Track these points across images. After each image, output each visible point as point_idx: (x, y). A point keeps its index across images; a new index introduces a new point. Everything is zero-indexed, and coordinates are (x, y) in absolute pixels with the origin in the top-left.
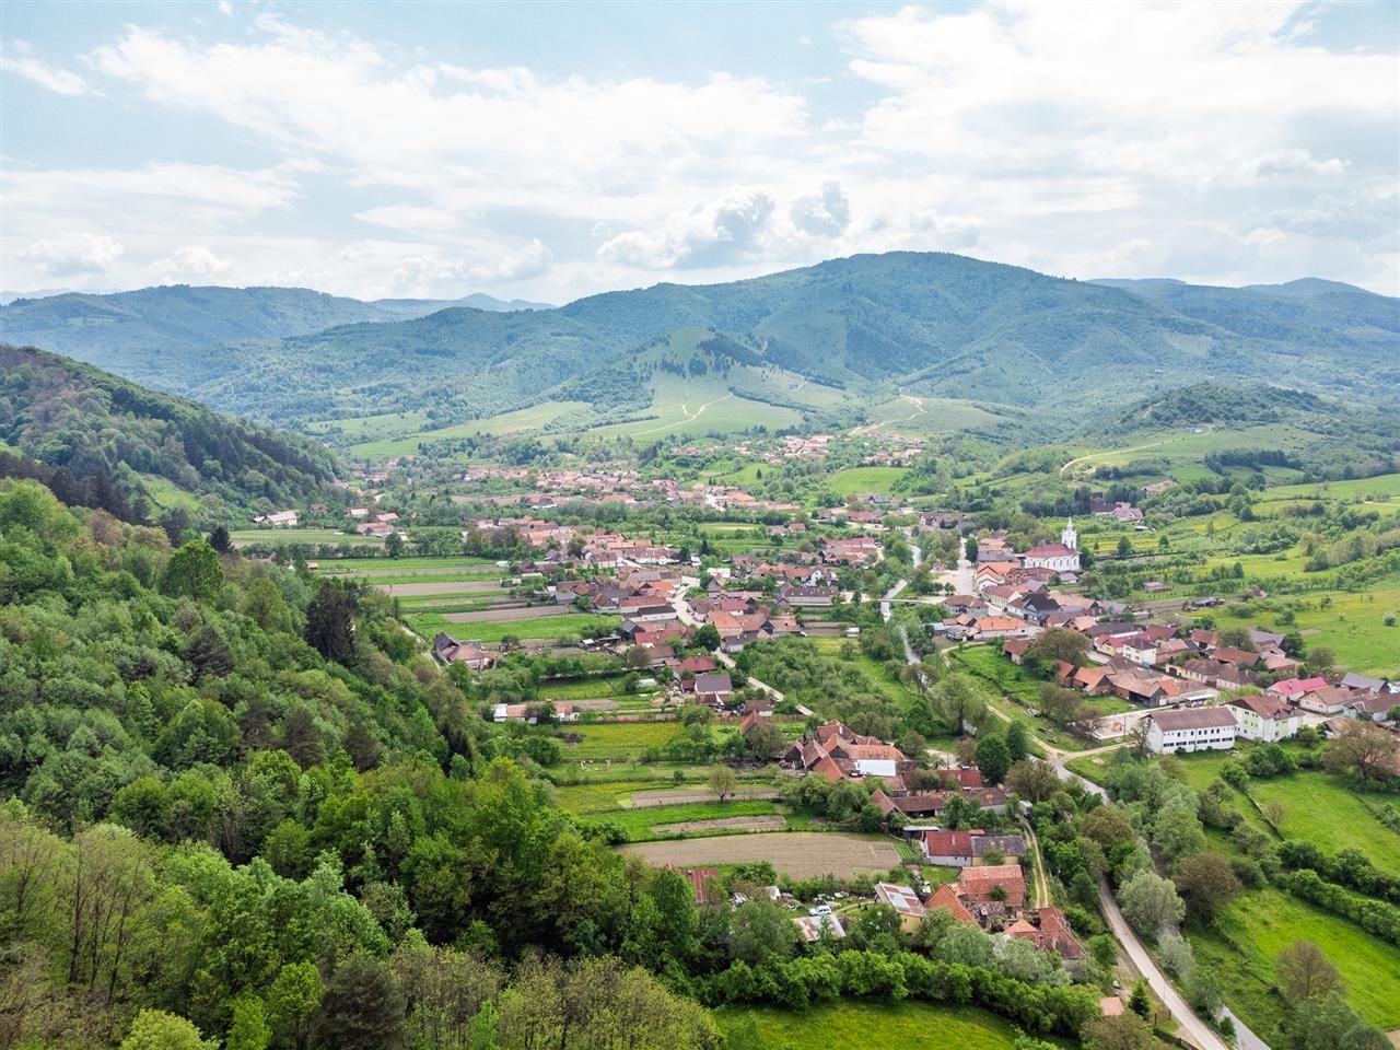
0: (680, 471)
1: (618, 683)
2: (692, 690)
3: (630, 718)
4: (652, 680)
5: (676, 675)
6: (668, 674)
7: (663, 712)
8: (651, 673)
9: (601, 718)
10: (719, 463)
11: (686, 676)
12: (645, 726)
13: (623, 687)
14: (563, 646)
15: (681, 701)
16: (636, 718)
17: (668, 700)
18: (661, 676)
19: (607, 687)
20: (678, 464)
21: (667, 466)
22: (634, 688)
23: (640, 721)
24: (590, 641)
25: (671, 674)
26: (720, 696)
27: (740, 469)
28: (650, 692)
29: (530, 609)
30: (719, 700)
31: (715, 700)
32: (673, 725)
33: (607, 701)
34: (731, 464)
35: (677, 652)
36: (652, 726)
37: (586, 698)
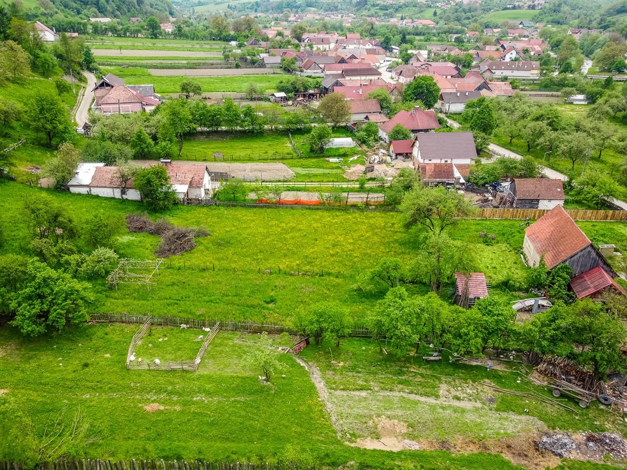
0: (381, 13)
1: (301, 142)
2: (408, 156)
3: (303, 196)
4: (349, 140)
5: (382, 134)
6: (371, 132)
7: (362, 189)
8: (347, 131)
9: (252, 196)
10: (407, 8)
11: (397, 135)
12: (327, 217)
13: (307, 148)
14: (252, 99)
15: (391, 171)
16: (314, 197)
17: (371, 169)
18: (362, 134)
19: (287, 145)
20: (381, 9)
21: (373, 10)
22: (322, 149)
23: (319, 206)
24: (283, 94)
25: (375, 133)
26: (459, 167)
27: (422, 12)
28: (345, 155)
29: (239, 70)
30: (457, 174)
31: (450, 174)
32: (379, 219)
33: (279, 165)
34: (416, 9)
35: (384, 106)
36: (340, 218)
37: (250, 160)
